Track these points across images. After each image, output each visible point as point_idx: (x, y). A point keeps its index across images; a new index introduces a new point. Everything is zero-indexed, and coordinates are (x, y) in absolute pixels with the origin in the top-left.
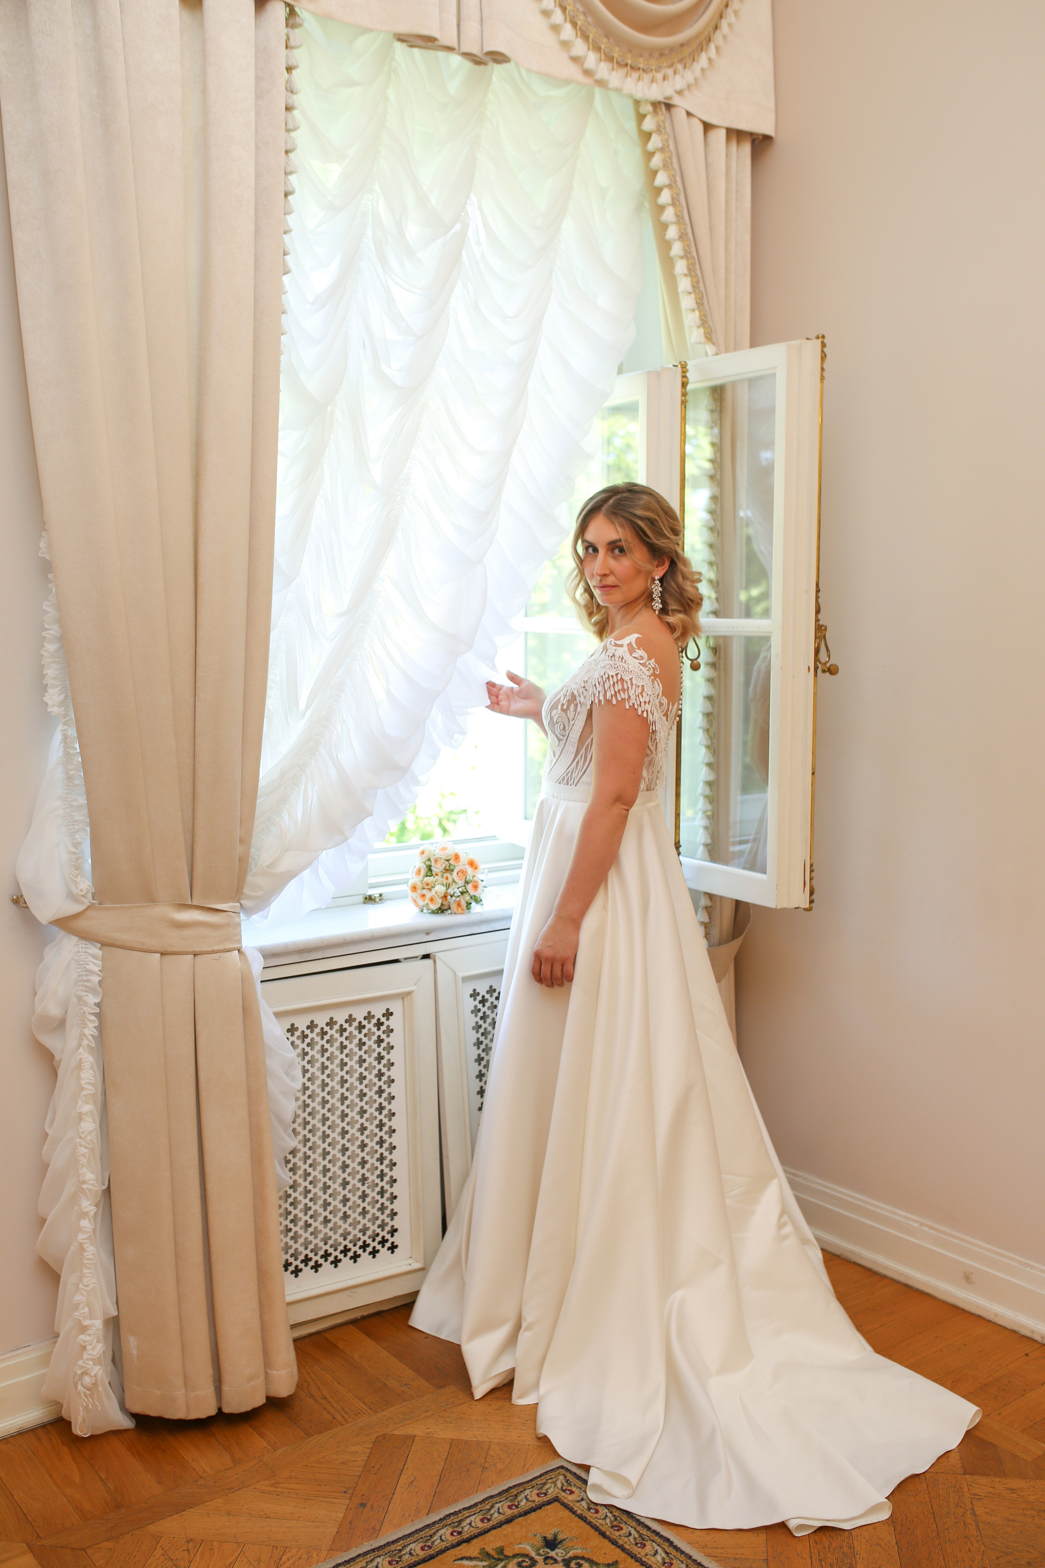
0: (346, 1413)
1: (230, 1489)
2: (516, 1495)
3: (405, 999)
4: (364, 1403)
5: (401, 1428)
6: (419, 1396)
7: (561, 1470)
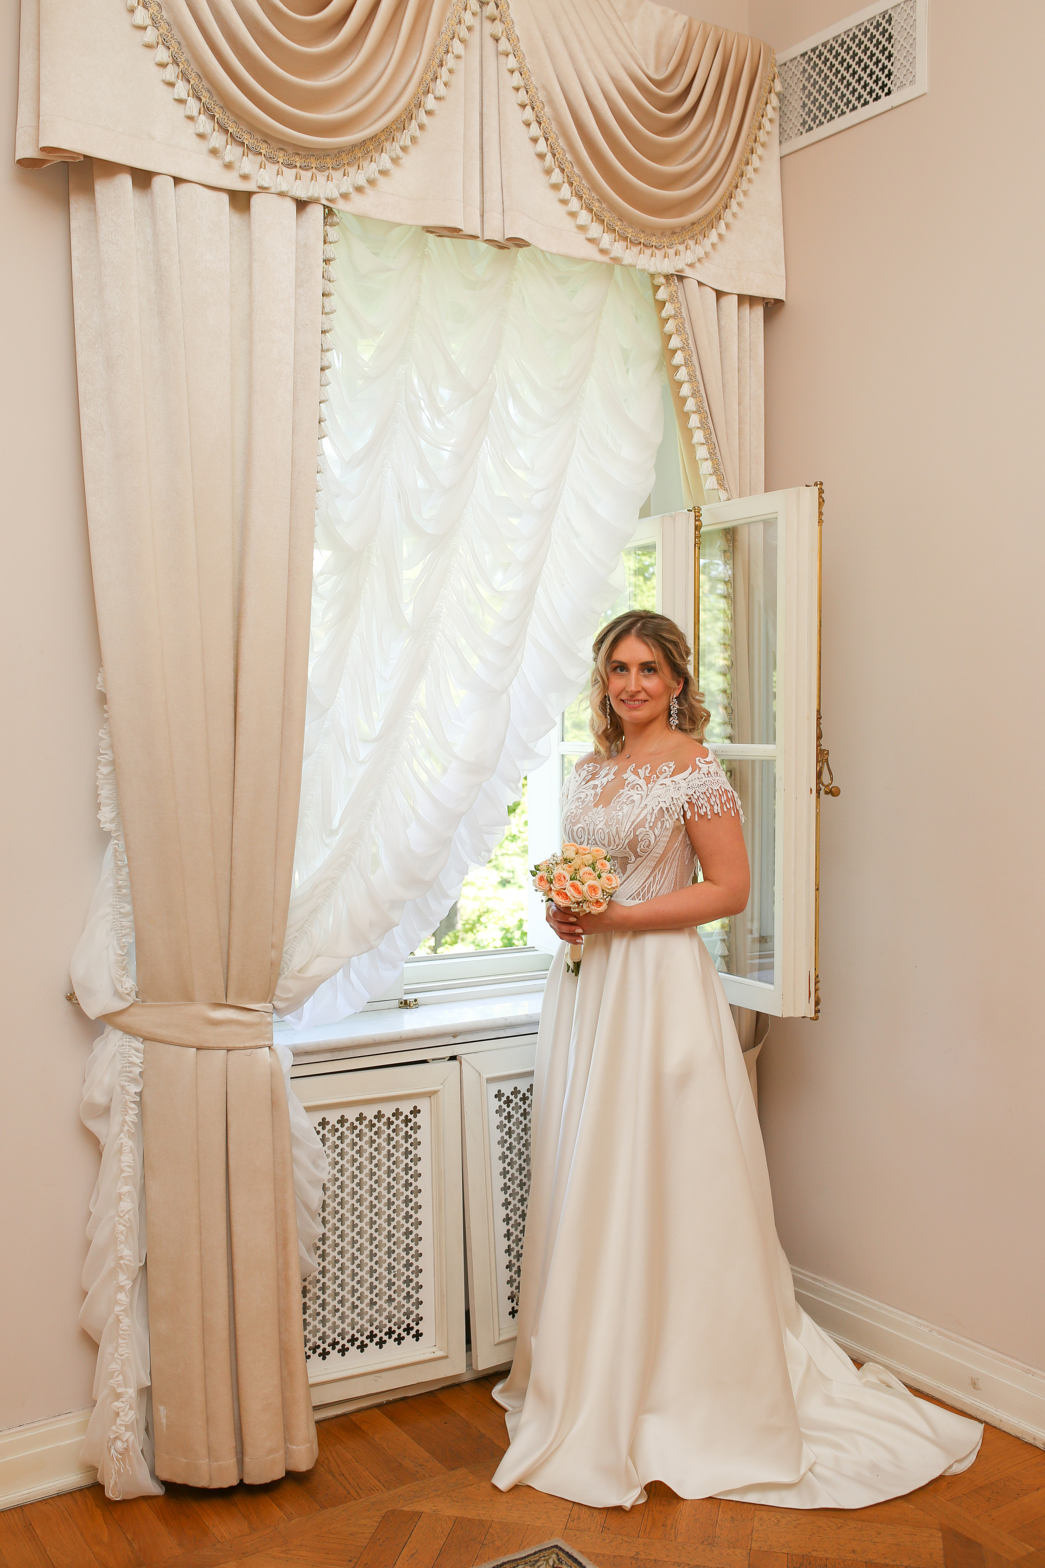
0: (360, 1489)
1: (244, 1553)
3: (432, 1097)
4: (379, 1480)
5: (410, 1505)
6: (431, 1477)
7: (555, 1549)
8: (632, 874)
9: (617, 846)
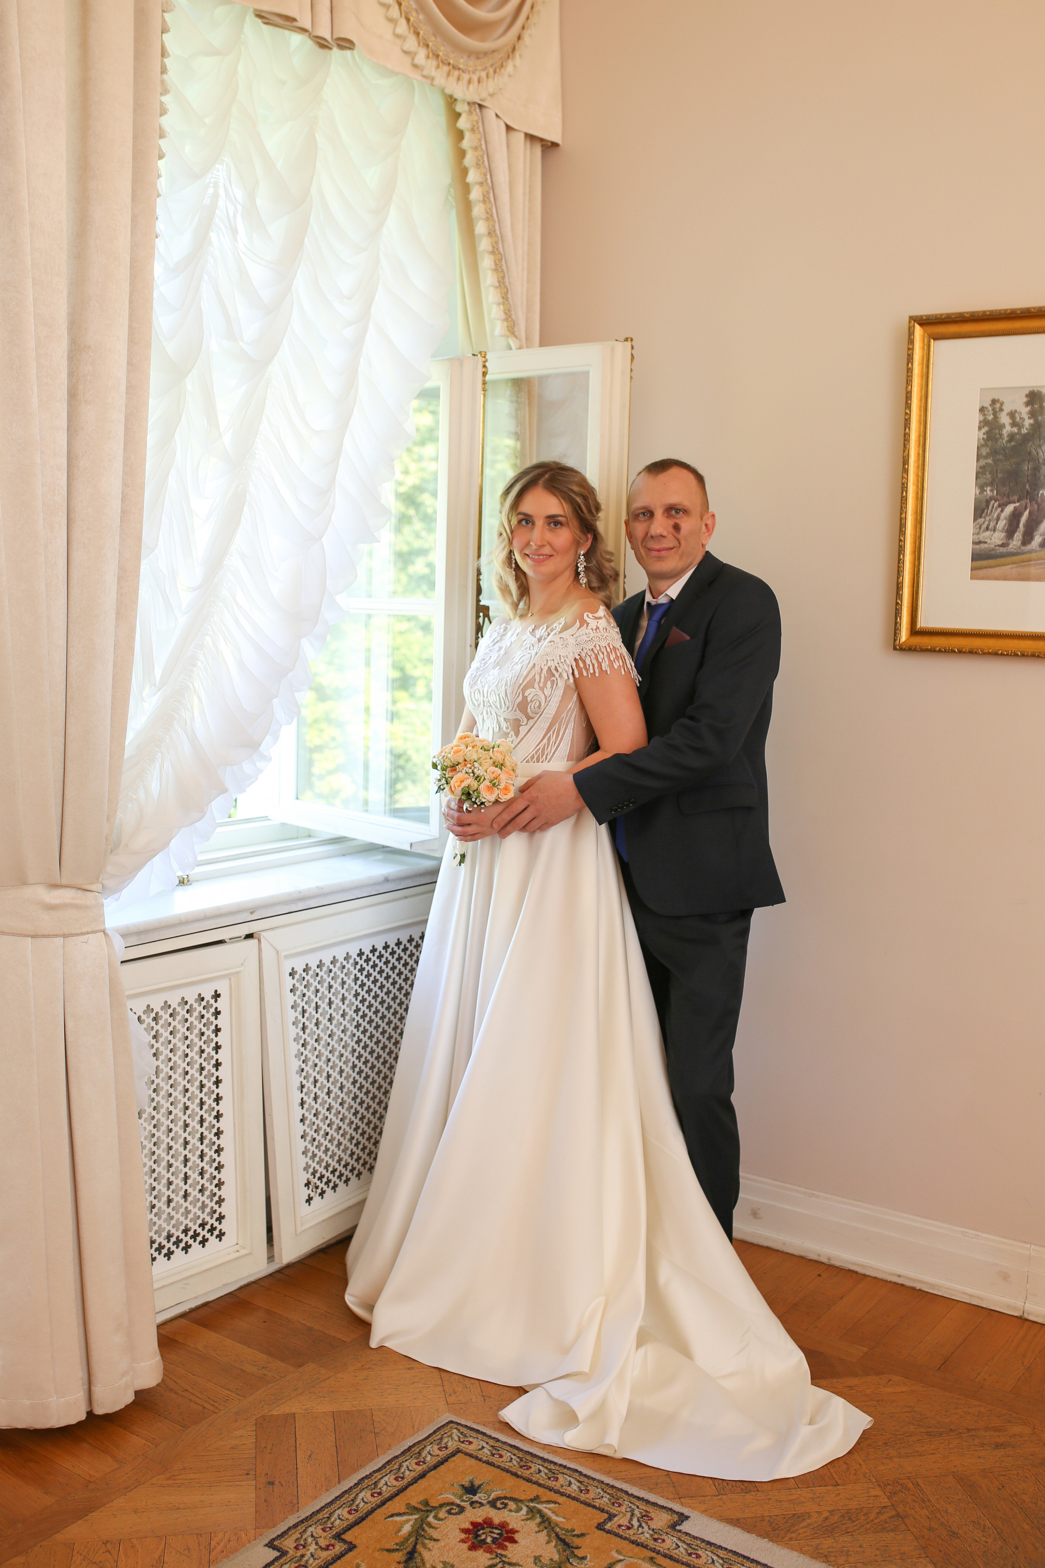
0: (214, 1401)
1: (127, 1488)
2: (419, 1453)
3: (233, 980)
4: (228, 1390)
5: (277, 1408)
6: (281, 1377)
7: (452, 1425)
8: (525, 736)
9: (508, 708)
